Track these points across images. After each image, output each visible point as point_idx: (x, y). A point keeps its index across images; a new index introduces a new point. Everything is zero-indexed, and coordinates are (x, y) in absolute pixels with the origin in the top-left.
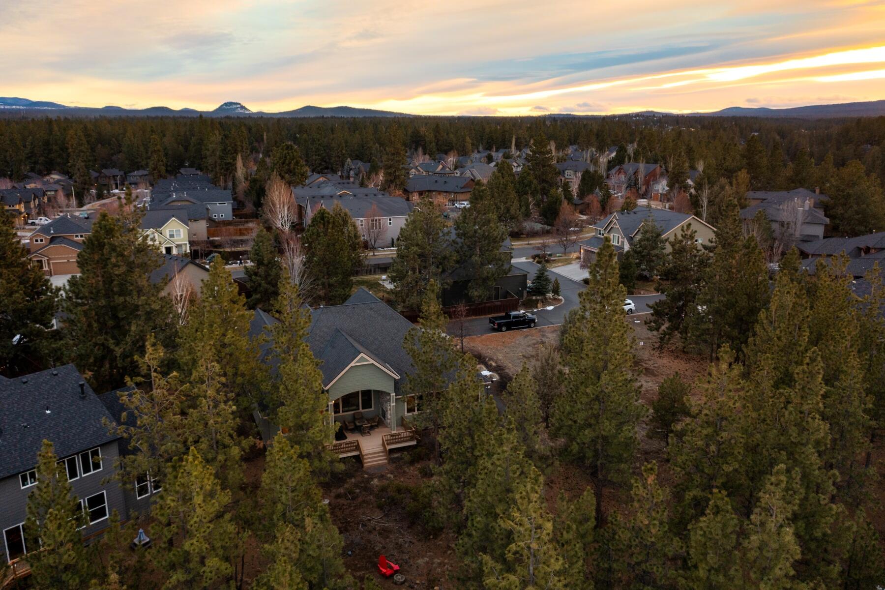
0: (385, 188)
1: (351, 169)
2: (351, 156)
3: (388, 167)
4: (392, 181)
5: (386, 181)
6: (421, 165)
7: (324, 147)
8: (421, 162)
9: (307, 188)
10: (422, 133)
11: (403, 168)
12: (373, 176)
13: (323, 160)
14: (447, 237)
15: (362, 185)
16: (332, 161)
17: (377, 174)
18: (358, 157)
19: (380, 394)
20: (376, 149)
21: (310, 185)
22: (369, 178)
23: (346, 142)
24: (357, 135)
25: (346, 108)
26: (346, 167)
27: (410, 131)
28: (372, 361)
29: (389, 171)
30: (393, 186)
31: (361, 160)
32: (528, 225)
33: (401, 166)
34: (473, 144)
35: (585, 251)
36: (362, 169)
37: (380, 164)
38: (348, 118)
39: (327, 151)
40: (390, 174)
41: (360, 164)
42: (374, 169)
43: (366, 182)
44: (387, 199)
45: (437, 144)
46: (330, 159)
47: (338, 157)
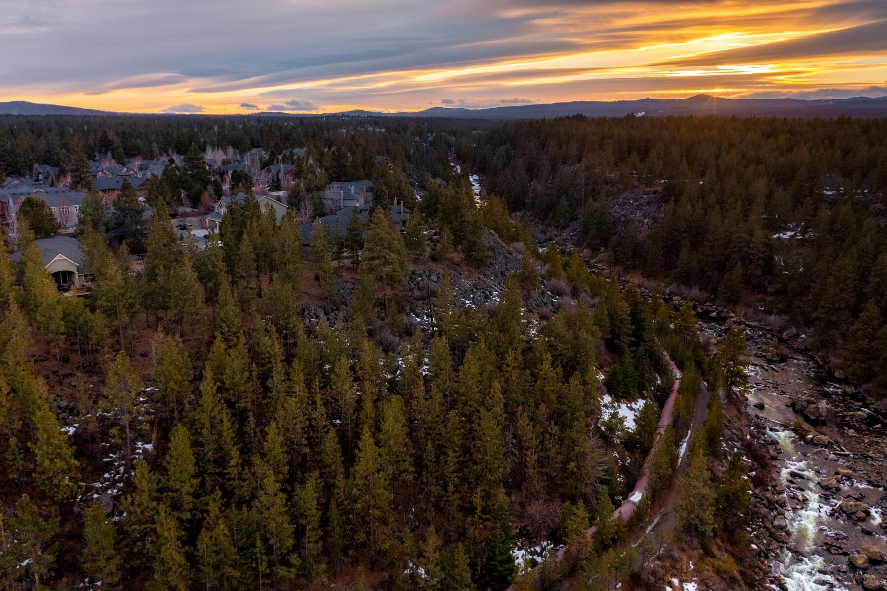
0: (74, 186)
1: (40, 173)
2: (38, 161)
3: (73, 171)
4: (78, 182)
5: (74, 182)
6: (107, 169)
7: (8, 153)
8: (108, 165)
9: (5, 189)
10: (110, 138)
11: (87, 172)
12: (62, 178)
13: (9, 165)
14: (108, 211)
15: (52, 185)
16: (19, 166)
17: (65, 177)
18: (45, 162)
19: (71, 273)
20: (64, 154)
21: (9, 186)
22: (58, 181)
23: (32, 148)
24: (43, 141)
25: (23, 103)
26: (34, 171)
27: (99, 135)
28: (65, 257)
29: (75, 174)
30: (79, 186)
31: (49, 164)
32: (181, 210)
33: (86, 170)
34: (160, 149)
35: (209, 220)
36: (51, 173)
37: (68, 168)
38: (27, 116)
39: (13, 156)
40: (76, 177)
41: (48, 168)
42: (62, 173)
43: (56, 183)
44: (73, 194)
45: (125, 149)
46: (16, 165)
47: (25, 162)
